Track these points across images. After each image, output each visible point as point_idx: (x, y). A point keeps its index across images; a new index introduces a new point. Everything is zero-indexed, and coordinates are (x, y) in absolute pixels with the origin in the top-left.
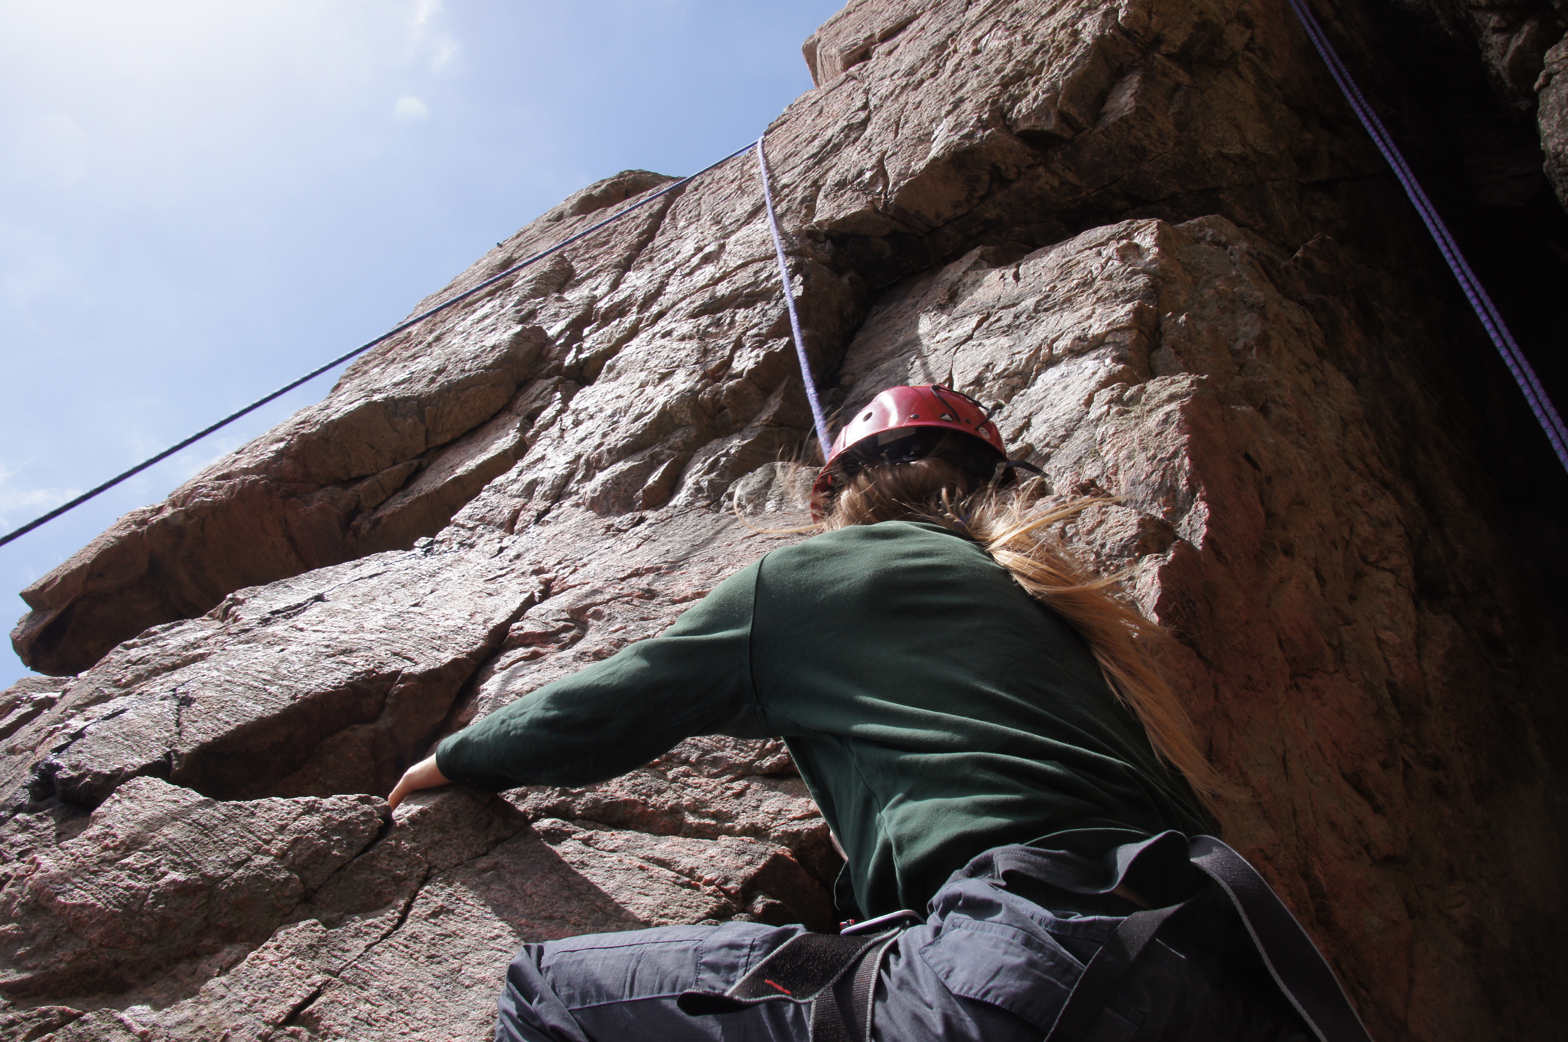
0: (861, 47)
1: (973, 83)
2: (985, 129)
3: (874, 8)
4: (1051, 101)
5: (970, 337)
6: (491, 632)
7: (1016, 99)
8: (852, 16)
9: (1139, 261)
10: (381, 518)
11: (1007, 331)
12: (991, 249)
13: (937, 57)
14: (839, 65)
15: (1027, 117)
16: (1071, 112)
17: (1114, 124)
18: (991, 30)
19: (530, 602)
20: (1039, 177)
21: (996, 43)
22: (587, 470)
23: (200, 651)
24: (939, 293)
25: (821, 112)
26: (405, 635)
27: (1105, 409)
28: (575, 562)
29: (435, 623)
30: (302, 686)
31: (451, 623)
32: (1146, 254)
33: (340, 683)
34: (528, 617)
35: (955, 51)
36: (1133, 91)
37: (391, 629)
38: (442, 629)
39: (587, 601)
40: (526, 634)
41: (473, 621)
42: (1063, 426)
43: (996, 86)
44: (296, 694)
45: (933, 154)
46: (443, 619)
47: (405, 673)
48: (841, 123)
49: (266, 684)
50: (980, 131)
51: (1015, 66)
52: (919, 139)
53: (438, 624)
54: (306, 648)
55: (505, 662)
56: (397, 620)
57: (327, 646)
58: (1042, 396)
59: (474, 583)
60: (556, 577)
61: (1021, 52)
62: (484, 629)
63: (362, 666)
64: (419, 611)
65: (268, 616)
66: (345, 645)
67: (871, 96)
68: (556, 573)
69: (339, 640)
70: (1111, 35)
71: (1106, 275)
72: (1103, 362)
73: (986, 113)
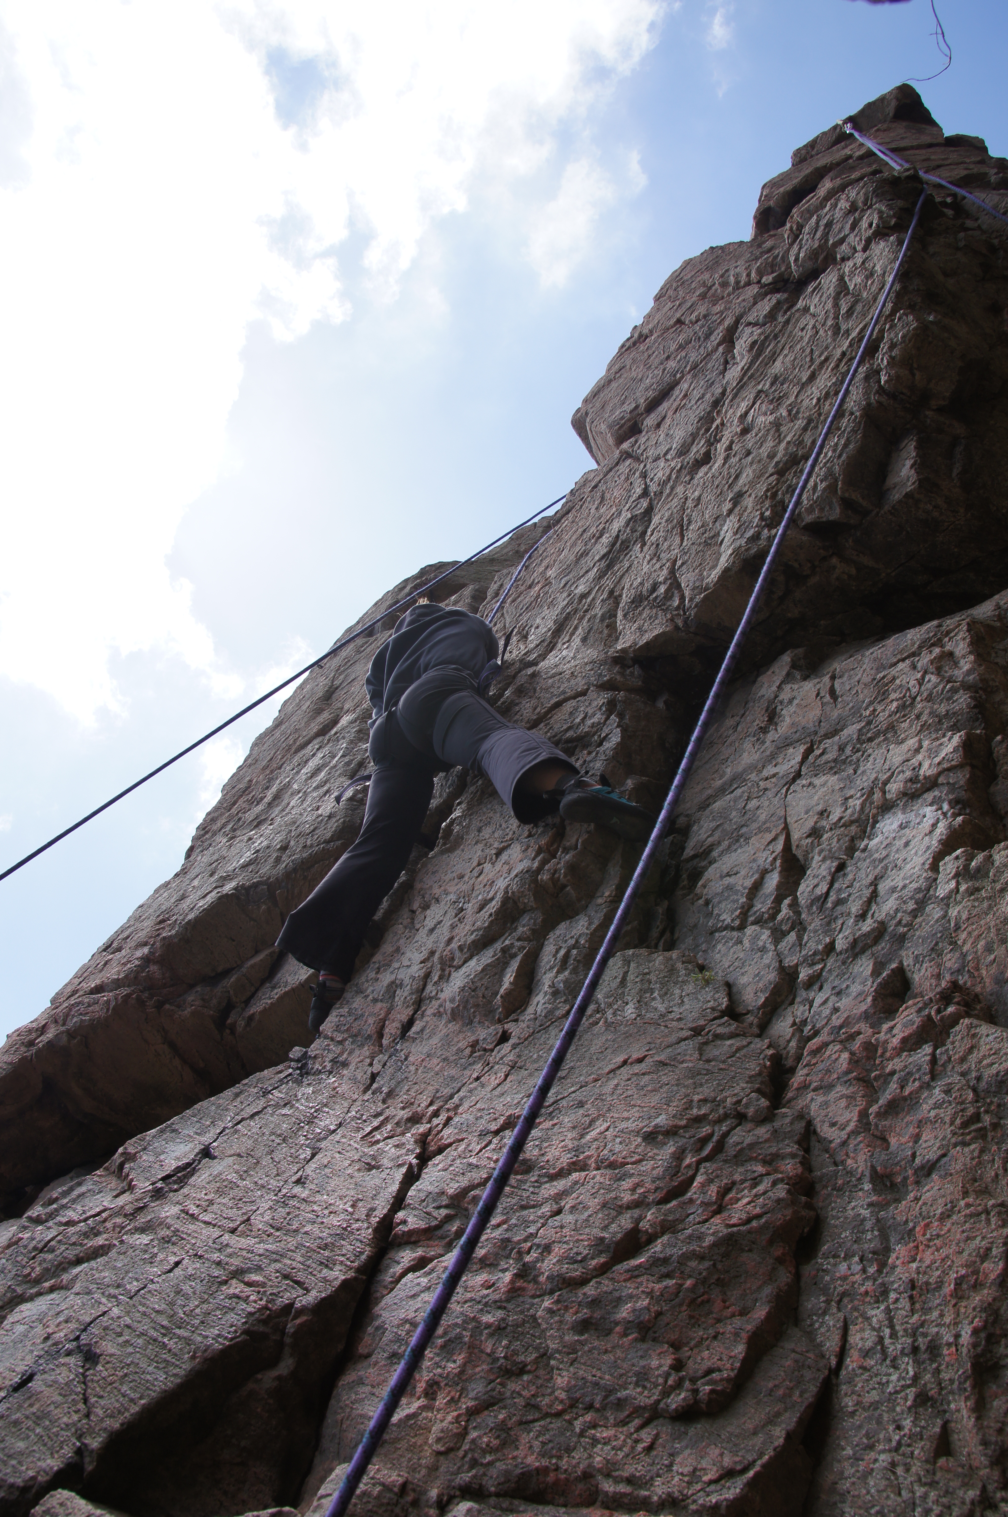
0: (629, 420)
1: (747, 475)
2: (769, 527)
3: (634, 374)
4: (831, 489)
5: (798, 775)
8: (614, 385)
9: (956, 672)
10: (253, 1014)
11: (836, 766)
12: (800, 651)
13: (707, 430)
14: (611, 441)
15: (810, 509)
16: (853, 497)
17: (900, 502)
18: (754, 403)
19: (410, 1178)
20: (834, 568)
21: (762, 419)
22: (443, 970)
23: (100, 1241)
24: (757, 715)
25: (603, 498)
26: (292, 1242)
27: (953, 884)
28: (446, 1102)
29: (319, 1220)
30: (199, 1339)
31: (335, 1220)
32: (962, 662)
33: (236, 1331)
34: (409, 1204)
35: (723, 424)
36: (912, 461)
37: (278, 1230)
38: (327, 1231)
39: (464, 1182)
40: (410, 1231)
41: (356, 1216)
42: (911, 898)
43: (771, 475)
44: (195, 1353)
45: (723, 562)
46: (326, 1212)
47: (298, 1305)
48: (624, 514)
49: (164, 1335)
50: (766, 531)
51: (786, 449)
52: (706, 544)
53: (322, 1223)
54: (198, 1265)
55: (395, 1273)
56: (282, 1211)
57: (219, 1263)
58: (884, 853)
59: (352, 1142)
60: (430, 1130)
61: (790, 430)
62: (368, 1228)
63: (255, 1302)
64: (303, 1195)
65: (159, 1185)
66: (236, 1262)
67: (648, 480)
68: (429, 1122)
69: (229, 1250)
70: (877, 402)
71: (925, 694)
72: (941, 808)
73: (767, 509)
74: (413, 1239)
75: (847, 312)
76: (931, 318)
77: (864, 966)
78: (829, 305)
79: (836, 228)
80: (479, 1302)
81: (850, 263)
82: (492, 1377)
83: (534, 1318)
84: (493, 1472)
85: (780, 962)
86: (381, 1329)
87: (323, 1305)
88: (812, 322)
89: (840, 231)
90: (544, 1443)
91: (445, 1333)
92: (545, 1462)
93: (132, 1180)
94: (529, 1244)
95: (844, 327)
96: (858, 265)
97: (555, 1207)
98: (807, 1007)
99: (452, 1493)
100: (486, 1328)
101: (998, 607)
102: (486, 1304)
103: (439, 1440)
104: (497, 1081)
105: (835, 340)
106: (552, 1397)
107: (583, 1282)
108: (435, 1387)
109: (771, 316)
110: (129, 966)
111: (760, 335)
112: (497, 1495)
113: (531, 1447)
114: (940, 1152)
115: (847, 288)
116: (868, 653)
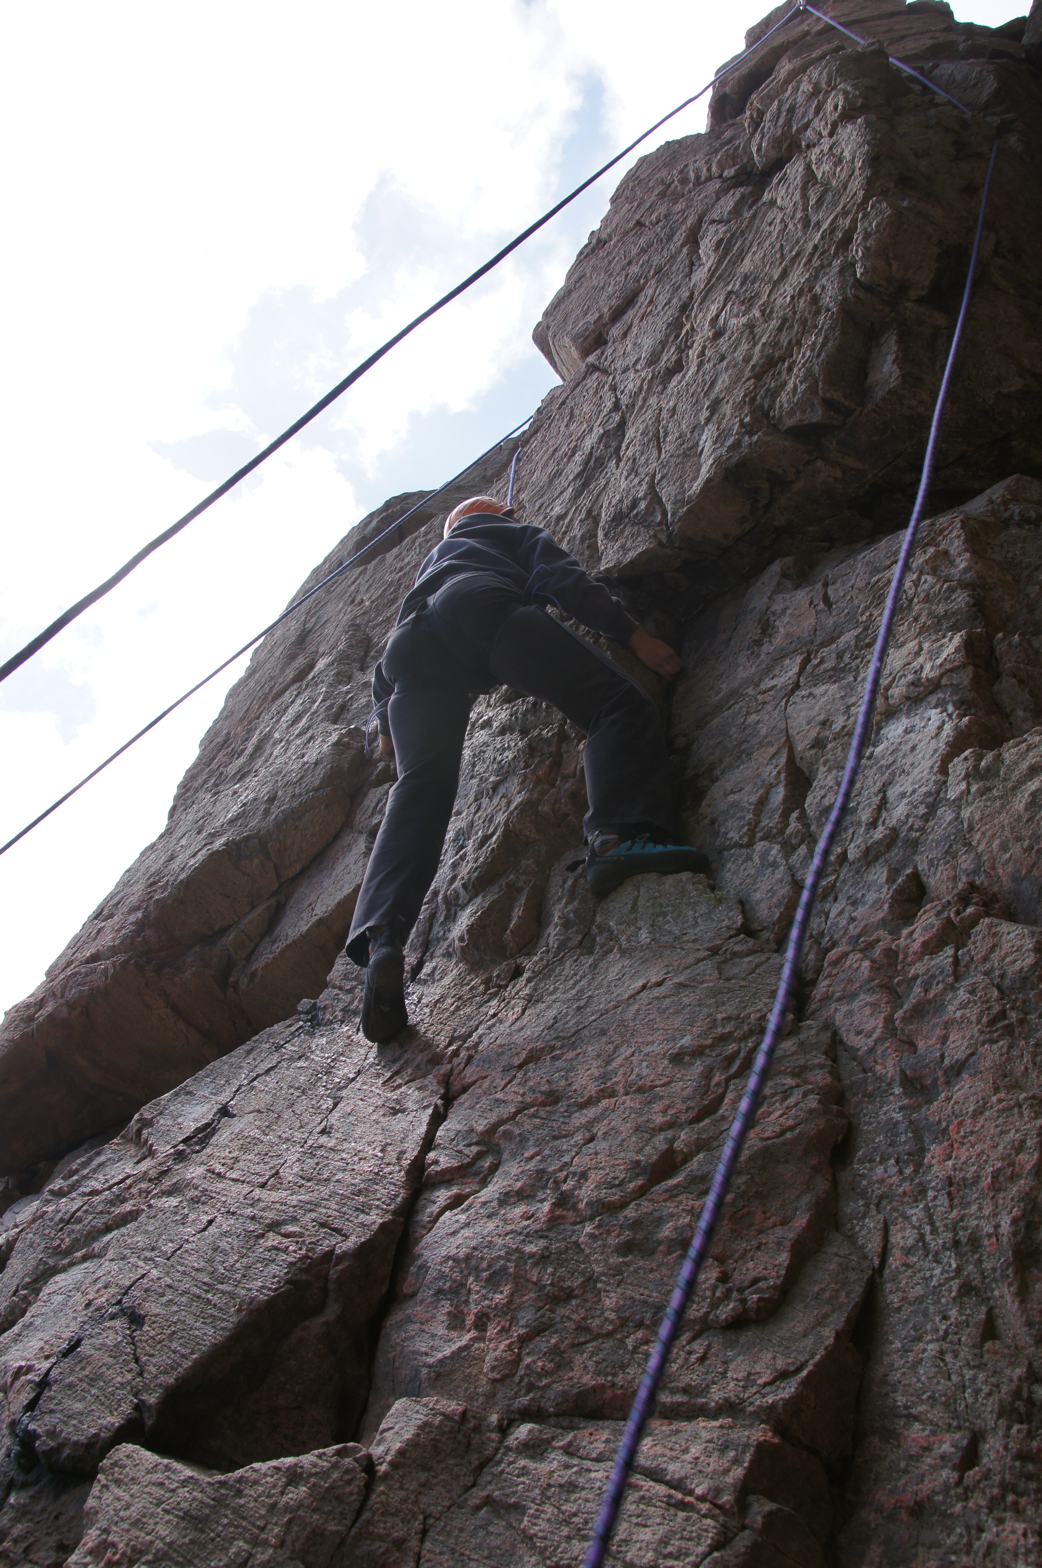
0: (593, 332)
1: (724, 380)
2: (751, 434)
3: (595, 282)
4: (812, 389)
5: (797, 686)
6: (408, 1173)
7: (774, 394)
8: (575, 295)
9: (952, 571)
10: (256, 970)
11: (835, 674)
12: (789, 560)
13: (677, 337)
14: (575, 354)
15: (791, 413)
16: (835, 397)
17: (883, 399)
18: (724, 306)
19: (437, 1119)
20: (819, 471)
21: (734, 321)
22: (448, 910)
23: (127, 1207)
24: (750, 629)
25: (572, 415)
26: (325, 1191)
27: (963, 786)
28: (465, 1042)
29: (350, 1167)
30: (244, 1292)
31: (366, 1166)
32: (958, 560)
33: (279, 1282)
34: (439, 1144)
35: (692, 329)
36: (894, 356)
37: (309, 1180)
38: (359, 1177)
39: (493, 1118)
40: (442, 1170)
41: (387, 1160)
42: (921, 803)
43: (748, 380)
44: (241, 1305)
45: (704, 472)
46: (356, 1159)
47: (338, 1251)
48: (595, 431)
49: (207, 1291)
50: (747, 438)
51: (762, 351)
52: (685, 455)
53: (353, 1170)
54: (232, 1222)
55: (432, 1213)
56: (311, 1162)
57: (253, 1218)
58: (891, 759)
59: (373, 1089)
60: (452, 1070)
61: (764, 332)
62: (400, 1171)
63: (294, 1252)
64: (330, 1145)
65: (181, 1147)
66: (270, 1216)
67: (618, 393)
68: (450, 1062)
69: (262, 1204)
70: (854, 296)
71: (922, 595)
72: (946, 710)
73: (746, 416)
74: (447, 1178)
75: (817, 202)
76: (905, 204)
77: (879, 874)
78: (797, 196)
79: (799, 112)
80: (520, 1233)
81: (817, 150)
82: (540, 1304)
83: (577, 1244)
84: (551, 1394)
85: (793, 875)
86: (424, 1268)
87: (363, 1249)
88: (780, 216)
89: (803, 116)
90: (597, 1363)
91: (489, 1266)
92: (601, 1380)
93: (152, 1145)
94: (565, 1173)
95: (814, 219)
96: (825, 151)
97: (588, 1135)
98: (823, 919)
99: (512, 1417)
100: (530, 1258)
101: (991, 502)
102: (528, 1235)
103: (493, 1368)
104: (515, 1016)
105: (805, 234)
106: (602, 1318)
107: (623, 1205)
108: (484, 1319)
109: (736, 211)
110: (123, 932)
111: (726, 232)
112: (557, 1415)
113: (585, 1367)
114: (968, 1052)
115: (815, 177)
116: (860, 557)
